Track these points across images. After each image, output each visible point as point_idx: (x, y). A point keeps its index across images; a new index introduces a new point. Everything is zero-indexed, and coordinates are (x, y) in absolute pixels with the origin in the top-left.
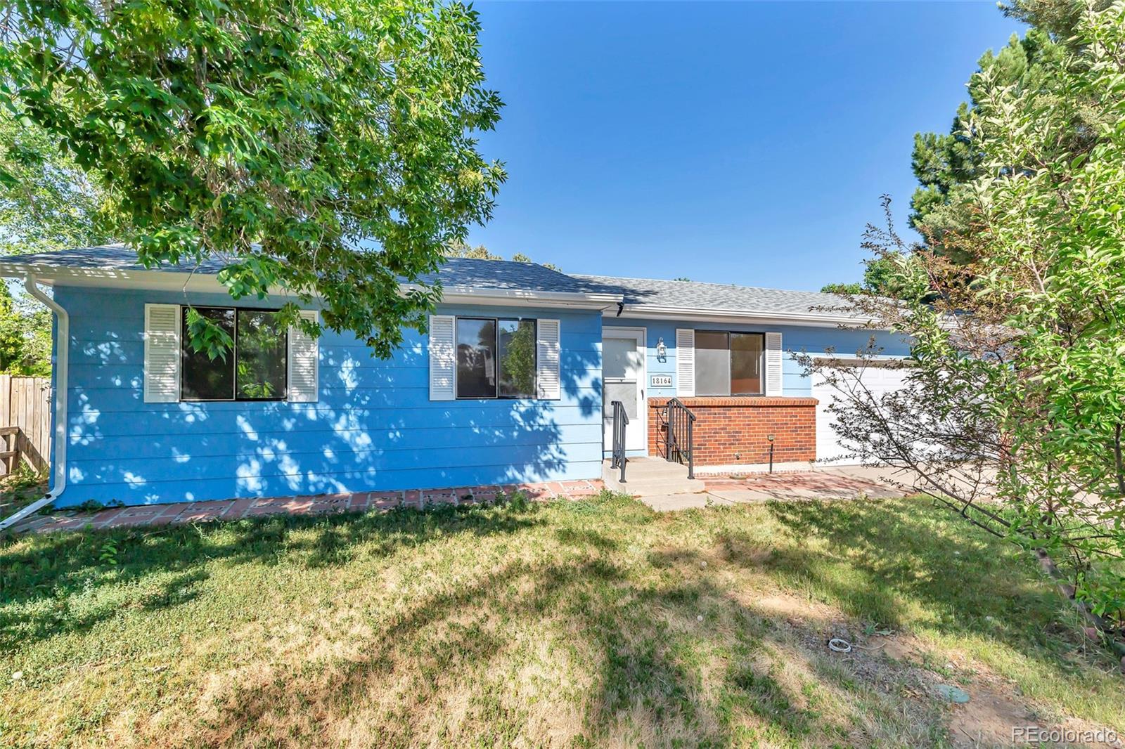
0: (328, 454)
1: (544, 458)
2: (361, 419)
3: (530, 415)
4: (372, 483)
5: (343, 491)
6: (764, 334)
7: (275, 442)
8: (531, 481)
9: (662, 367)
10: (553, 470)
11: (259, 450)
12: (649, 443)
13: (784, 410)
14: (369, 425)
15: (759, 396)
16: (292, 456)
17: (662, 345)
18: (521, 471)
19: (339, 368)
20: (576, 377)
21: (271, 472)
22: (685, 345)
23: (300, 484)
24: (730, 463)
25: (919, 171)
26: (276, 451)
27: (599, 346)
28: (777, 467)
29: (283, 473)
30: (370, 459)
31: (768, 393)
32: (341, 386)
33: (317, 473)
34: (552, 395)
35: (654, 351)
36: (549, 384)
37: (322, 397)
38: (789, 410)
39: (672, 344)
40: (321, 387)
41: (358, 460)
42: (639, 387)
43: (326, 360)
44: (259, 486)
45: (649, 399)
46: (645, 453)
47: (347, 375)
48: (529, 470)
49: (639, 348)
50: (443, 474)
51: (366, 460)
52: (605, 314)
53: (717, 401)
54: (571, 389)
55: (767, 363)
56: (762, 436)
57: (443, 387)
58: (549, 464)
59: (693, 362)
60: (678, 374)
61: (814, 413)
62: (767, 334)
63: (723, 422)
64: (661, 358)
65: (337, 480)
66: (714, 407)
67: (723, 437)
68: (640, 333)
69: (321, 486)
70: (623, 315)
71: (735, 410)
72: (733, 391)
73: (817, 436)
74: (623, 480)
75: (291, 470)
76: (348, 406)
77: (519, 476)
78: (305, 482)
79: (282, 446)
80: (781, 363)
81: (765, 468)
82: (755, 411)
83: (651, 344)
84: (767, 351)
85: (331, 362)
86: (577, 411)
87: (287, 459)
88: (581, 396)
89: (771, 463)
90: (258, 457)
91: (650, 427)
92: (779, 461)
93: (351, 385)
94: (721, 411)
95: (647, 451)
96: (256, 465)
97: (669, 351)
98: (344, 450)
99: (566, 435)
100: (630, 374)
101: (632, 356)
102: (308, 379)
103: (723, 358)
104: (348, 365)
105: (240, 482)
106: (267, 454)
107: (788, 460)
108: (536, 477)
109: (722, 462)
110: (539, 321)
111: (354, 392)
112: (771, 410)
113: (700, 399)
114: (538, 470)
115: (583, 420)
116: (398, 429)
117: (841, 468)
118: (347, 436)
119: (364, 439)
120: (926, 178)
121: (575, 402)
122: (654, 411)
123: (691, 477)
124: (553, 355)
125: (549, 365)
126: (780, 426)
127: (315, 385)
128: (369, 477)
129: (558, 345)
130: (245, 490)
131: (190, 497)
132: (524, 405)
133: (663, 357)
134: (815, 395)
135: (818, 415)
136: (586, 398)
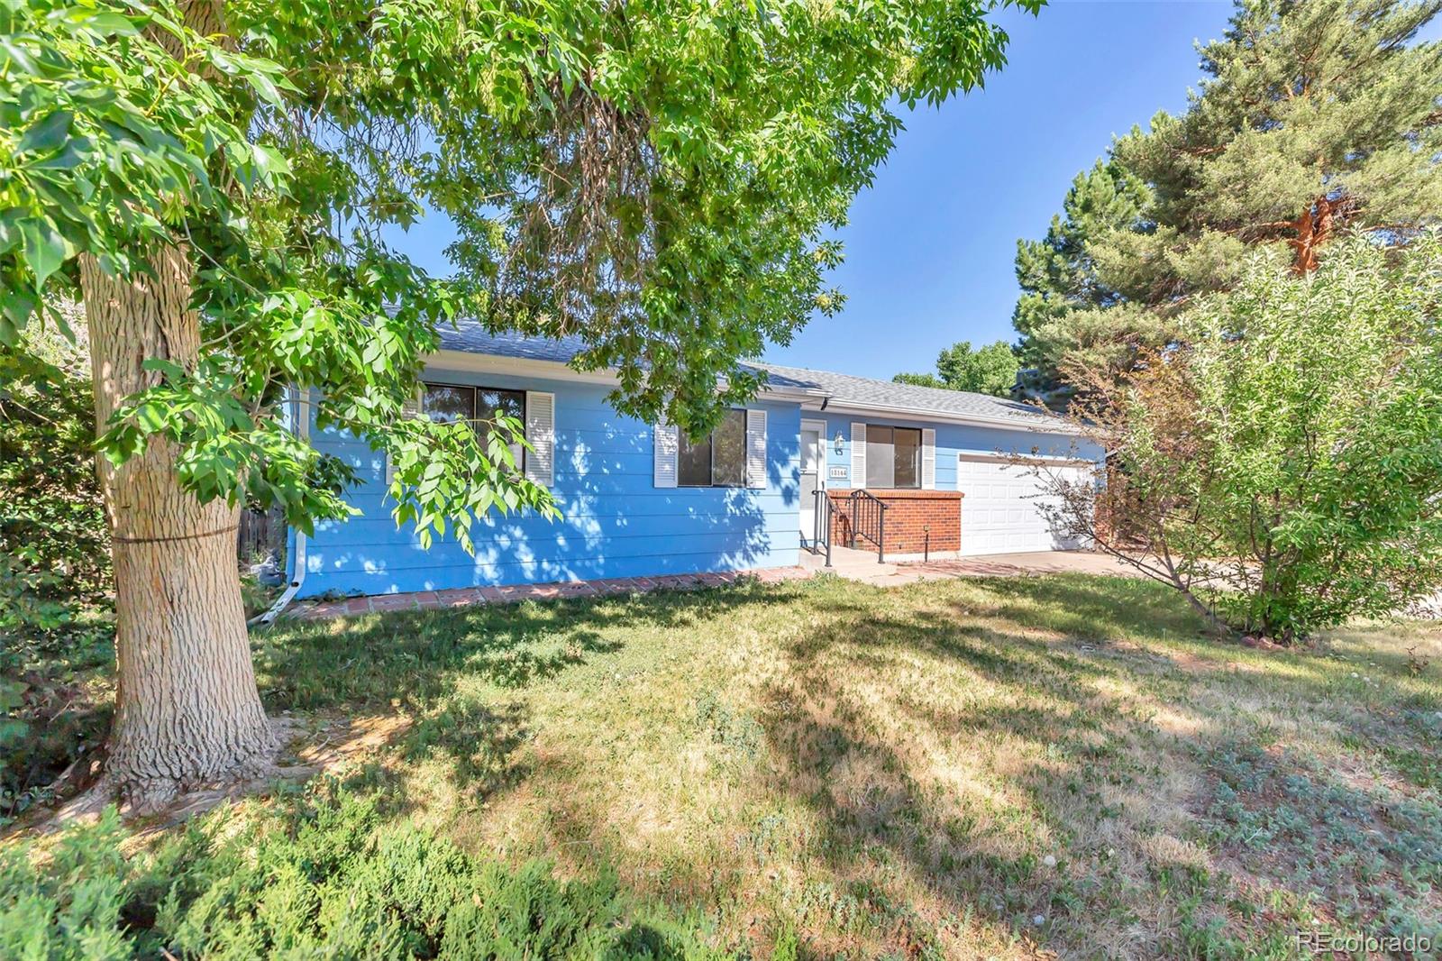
0: (561, 541)
1: (752, 542)
2: (591, 506)
3: (739, 501)
4: (601, 573)
5: (574, 579)
6: (921, 430)
7: (511, 529)
8: (740, 565)
9: (839, 460)
10: (759, 553)
11: (496, 537)
13: (937, 502)
14: (599, 512)
15: (916, 488)
16: (528, 544)
17: (839, 438)
18: (732, 556)
19: (572, 452)
20: (779, 466)
21: (507, 561)
22: (858, 439)
23: (534, 573)
24: (894, 552)
25: (1023, 276)
26: (511, 537)
27: (799, 437)
28: (933, 556)
29: (519, 561)
30: (600, 548)
31: (925, 487)
32: (575, 473)
33: (550, 562)
34: (759, 484)
35: (832, 444)
36: (756, 472)
37: (557, 483)
38: (941, 502)
39: (848, 437)
40: (557, 473)
41: (588, 548)
42: (820, 478)
43: (560, 444)
44: (495, 575)
47: (579, 463)
48: (739, 555)
49: (821, 441)
50: (665, 562)
51: (595, 548)
52: (804, 407)
53: (884, 493)
54: (775, 478)
55: (923, 458)
56: (920, 527)
57: (666, 475)
58: (756, 549)
59: (864, 455)
60: (852, 466)
61: (960, 505)
62: (923, 430)
63: (889, 513)
64: (839, 450)
65: (569, 568)
66: (882, 498)
67: (889, 527)
68: (822, 426)
69: (555, 573)
70: (827, 409)
71: (898, 502)
72: (896, 483)
73: (962, 527)
74: (828, 564)
75: (527, 560)
76: (579, 493)
77: (730, 562)
78: (539, 571)
79: (518, 533)
80: (934, 458)
81: (921, 557)
82: (914, 503)
83: (831, 436)
84: (923, 446)
85: (565, 448)
86: (781, 500)
87: (522, 547)
88: (783, 485)
89: (926, 552)
90: (496, 545)
92: (933, 551)
93: (582, 471)
94: (888, 502)
96: (493, 554)
97: (845, 444)
98: (575, 537)
99: (770, 523)
101: (814, 448)
102: (544, 465)
103: (889, 450)
104: (580, 449)
105: (478, 571)
106: (504, 542)
107: (940, 550)
108: (745, 563)
109: (887, 551)
110: (749, 411)
111: (585, 478)
112: (926, 502)
113: (869, 490)
114: (747, 557)
115: (784, 509)
116: (625, 516)
118: (578, 523)
119: (594, 527)
120: (1027, 283)
121: (779, 491)
123: (881, 561)
124: (761, 445)
125: (756, 454)
126: (934, 517)
127: (552, 471)
128: (598, 565)
129: (765, 436)
130: (482, 579)
131: (428, 587)
132: (734, 493)
134: (960, 489)
135: (963, 507)
136: (787, 487)
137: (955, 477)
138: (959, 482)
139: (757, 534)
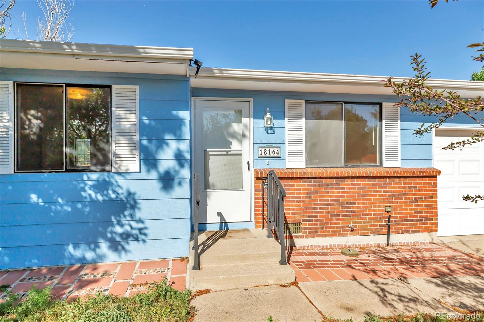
1: (120, 230)
6: (380, 105)
9: (271, 138)
10: (132, 242)
12: (256, 215)
13: (403, 181)
15: (376, 166)
17: (268, 116)
20: (156, 148)
22: (295, 115)
24: (343, 235)
28: (396, 239)
31: (386, 164)
34: (128, 167)
35: (261, 123)
38: (408, 181)
39: (280, 114)
42: (246, 158)
45: (255, 170)
46: (251, 226)
49: (245, 120)
53: (328, 172)
54: (150, 162)
55: (384, 134)
56: (379, 208)
58: (126, 236)
59: (303, 133)
60: (287, 145)
61: (436, 183)
62: (384, 104)
63: (336, 193)
64: (269, 129)
66: (326, 178)
67: (336, 208)
68: (247, 105)
71: (349, 181)
72: (347, 161)
73: (439, 207)
80: (399, 134)
81: (382, 240)
82: (371, 182)
83: (258, 115)
84: (384, 121)
86: (157, 185)
88: (161, 169)
89: (388, 234)
91: (256, 198)
92: (397, 233)
94: (334, 182)
95: (253, 223)
97: (277, 122)
100: (235, 146)
101: (236, 127)
103: (336, 129)
107: (407, 232)
109: (335, 234)
110: (114, 87)
112: (388, 181)
113: (310, 170)
114: (115, 246)
115: (163, 195)
117: (464, 239)
121: (154, 175)
122: (260, 183)
126: (399, 197)
133: (271, 128)
134: (436, 165)
135: (439, 185)
136: (167, 173)
137: (430, 152)
138: (435, 158)
139: (126, 220)
